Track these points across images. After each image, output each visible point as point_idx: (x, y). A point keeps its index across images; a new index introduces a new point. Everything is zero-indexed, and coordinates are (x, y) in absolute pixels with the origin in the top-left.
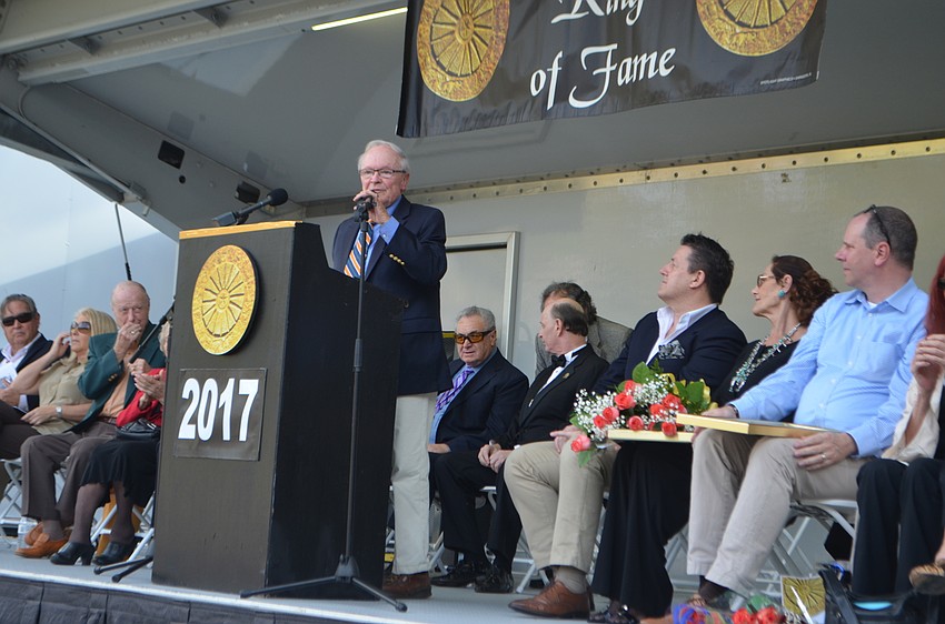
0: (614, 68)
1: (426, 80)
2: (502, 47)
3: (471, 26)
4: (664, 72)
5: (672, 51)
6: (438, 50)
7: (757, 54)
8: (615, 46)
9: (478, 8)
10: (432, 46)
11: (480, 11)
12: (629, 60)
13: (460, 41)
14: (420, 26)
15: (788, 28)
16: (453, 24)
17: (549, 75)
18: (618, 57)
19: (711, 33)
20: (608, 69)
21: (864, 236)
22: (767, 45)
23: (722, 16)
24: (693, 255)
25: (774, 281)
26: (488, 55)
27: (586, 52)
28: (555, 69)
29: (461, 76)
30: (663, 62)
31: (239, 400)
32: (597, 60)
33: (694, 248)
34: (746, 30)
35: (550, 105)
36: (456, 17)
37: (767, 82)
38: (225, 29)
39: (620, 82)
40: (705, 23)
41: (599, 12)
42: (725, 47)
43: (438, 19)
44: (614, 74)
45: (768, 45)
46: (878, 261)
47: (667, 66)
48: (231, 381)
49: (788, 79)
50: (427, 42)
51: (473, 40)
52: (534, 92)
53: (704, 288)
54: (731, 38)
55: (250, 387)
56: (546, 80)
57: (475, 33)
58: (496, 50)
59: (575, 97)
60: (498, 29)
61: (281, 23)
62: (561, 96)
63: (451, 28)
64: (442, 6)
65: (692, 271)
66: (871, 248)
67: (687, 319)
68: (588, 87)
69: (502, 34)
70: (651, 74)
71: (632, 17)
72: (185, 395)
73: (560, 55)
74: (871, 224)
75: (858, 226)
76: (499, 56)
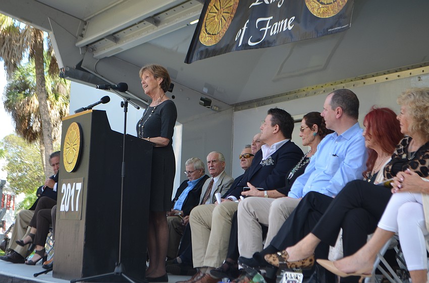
0: (270, 27)
2: (231, 21)
4: (290, 28)
5: (293, 18)
7: (327, 17)
8: (272, 18)
11: (227, 6)
12: (276, 24)
13: (216, 20)
15: (341, 3)
16: (216, 13)
18: (272, 23)
19: (310, 8)
21: (331, 105)
24: (273, 118)
26: (225, 25)
27: (259, 20)
29: (212, 34)
30: (289, 23)
32: (263, 24)
33: (273, 115)
34: (324, 6)
36: (218, 10)
37: (331, 30)
38: (159, 27)
39: (271, 34)
40: (307, 4)
42: (315, 15)
43: (211, 11)
44: (269, 30)
45: (332, 12)
46: (338, 116)
47: (291, 25)
48: (74, 184)
49: (339, 28)
50: (205, 21)
54: (317, 10)
55: (79, 186)
57: (223, 16)
58: (228, 23)
60: (232, 13)
63: (214, 14)
64: (214, 5)
66: (334, 110)
70: (285, 29)
71: (280, 4)
72: (62, 191)
74: (333, 98)
75: (329, 99)
76: (229, 25)
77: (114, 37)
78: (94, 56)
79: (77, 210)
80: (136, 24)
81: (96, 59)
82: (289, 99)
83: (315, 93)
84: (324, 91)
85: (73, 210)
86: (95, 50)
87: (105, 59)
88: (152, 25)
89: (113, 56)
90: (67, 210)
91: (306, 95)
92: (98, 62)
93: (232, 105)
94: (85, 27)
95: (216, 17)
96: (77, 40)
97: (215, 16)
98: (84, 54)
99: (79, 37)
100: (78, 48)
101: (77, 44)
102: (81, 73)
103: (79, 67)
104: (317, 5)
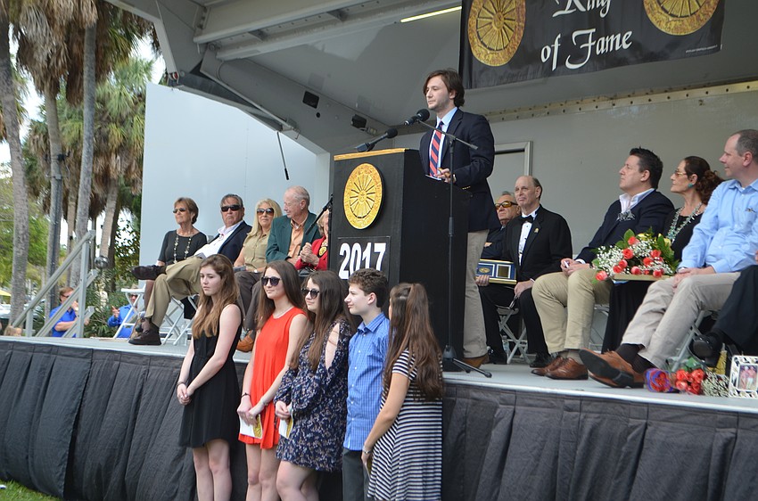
0: (594, 43)
1: (474, 53)
2: (522, 32)
3: (503, 19)
4: (626, 46)
5: (630, 33)
6: (481, 34)
7: (683, 34)
8: (594, 30)
9: (506, 8)
10: (478, 32)
11: (507, 10)
12: (603, 39)
13: (495, 28)
14: (470, 20)
15: (702, 17)
16: (491, 18)
17: (553, 49)
18: (596, 37)
19: (654, 21)
20: (590, 44)
21: (737, 149)
22: (688, 28)
23: (660, 11)
24: (641, 161)
25: (686, 176)
26: (513, 37)
27: (575, 34)
28: (556, 45)
29: (497, 50)
30: (624, 40)
31: (374, 255)
32: (583, 39)
33: (640, 157)
34: (675, 19)
35: (554, 67)
36: (493, 14)
37: (690, 51)
38: (346, 23)
39: (598, 53)
40: (650, 16)
41: (583, 10)
42: (662, 30)
43: (481, 15)
44: (594, 48)
45: (690, 28)
46: (746, 163)
47: (627, 42)
48: (369, 245)
49: (703, 49)
50: (474, 29)
51: (504, 28)
52: (544, 60)
53: (648, 182)
54: (666, 24)
55: (381, 248)
56: (551, 52)
57: (505, 24)
58: (519, 35)
59: (569, 62)
60: (519, 21)
61: (382, 18)
62: (561, 62)
63: (489, 20)
64: (483, 7)
65: (641, 171)
66: (741, 155)
67: (637, 199)
68: (578, 55)
69: (522, 24)
70: (617, 48)
71: (604, 12)
72: (342, 253)
73: (559, 36)
74: (740, 140)
75: (733, 141)
76: (521, 38)
78: (217, 58)
81: (220, 60)
86: (219, 50)
88: (334, 18)
89: (247, 58)
92: (223, 65)
94: (204, 15)
95: (493, 24)
96: (195, 34)
97: (491, 23)
98: (204, 53)
99: (198, 29)
100: (196, 44)
101: (196, 40)
102: (199, 80)
103: (196, 71)
104: (664, 18)
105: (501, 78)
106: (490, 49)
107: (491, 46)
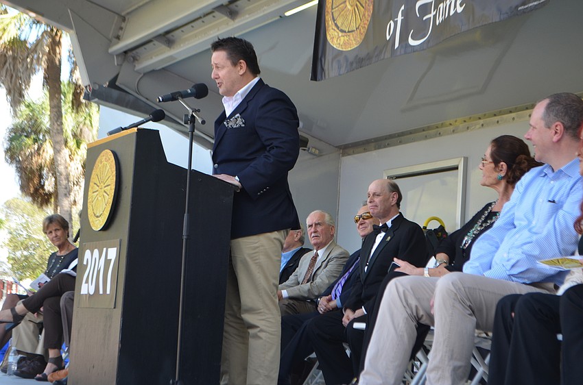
2: (371, 7)
4: (460, 10)
6: (336, 15)
10: (333, 13)
13: (350, 7)
17: (396, 23)
20: (431, 16)
21: (543, 119)
26: (364, 15)
27: (419, 5)
28: (400, 18)
29: (349, 32)
30: (458, 3)
31: (107, 262)
35: (397, 45)
37: (523, 7)
38: (236, 21)
46: (555, 138)
47: (461, 5)
48: (104, 250)
49: (535, 3)
50: (330, 10)
51: (357, 5)
52: (388, 38)
55: (112, 253)
56: (394, 28)
58: (369, 11)
59: (413, 38)
61: (266, 12)
62: (404, 38)
66: (549, 128)
72: (85, 262)
73: (403, 8)
74: (548, 107)
75: (540, 110)
76: (370, 14)
77: (167, 38)
78: (135, 69)
79: (108, 292)
80: (200, 18)
81: (138, 72)
82: (426, 136)
83: (468, 128)
84: (482, 125)
85: (101, 292)
86: (137, 60)
87: (152, 73)
88: (226, 18)
89: (163, 69)
90: (92, 292)
91: (453, 131)
92: (141, 78)
93: (339, 147)
94: (123, 25)
96: (110, 43)
98: (121, 65)
99: (114, 40)
100: (111, 55)
101: (111, 50)
102: (115, 93)
103: (113, 84)
105: (352, 64)
106: (342, 31)
107: (344, 29)
